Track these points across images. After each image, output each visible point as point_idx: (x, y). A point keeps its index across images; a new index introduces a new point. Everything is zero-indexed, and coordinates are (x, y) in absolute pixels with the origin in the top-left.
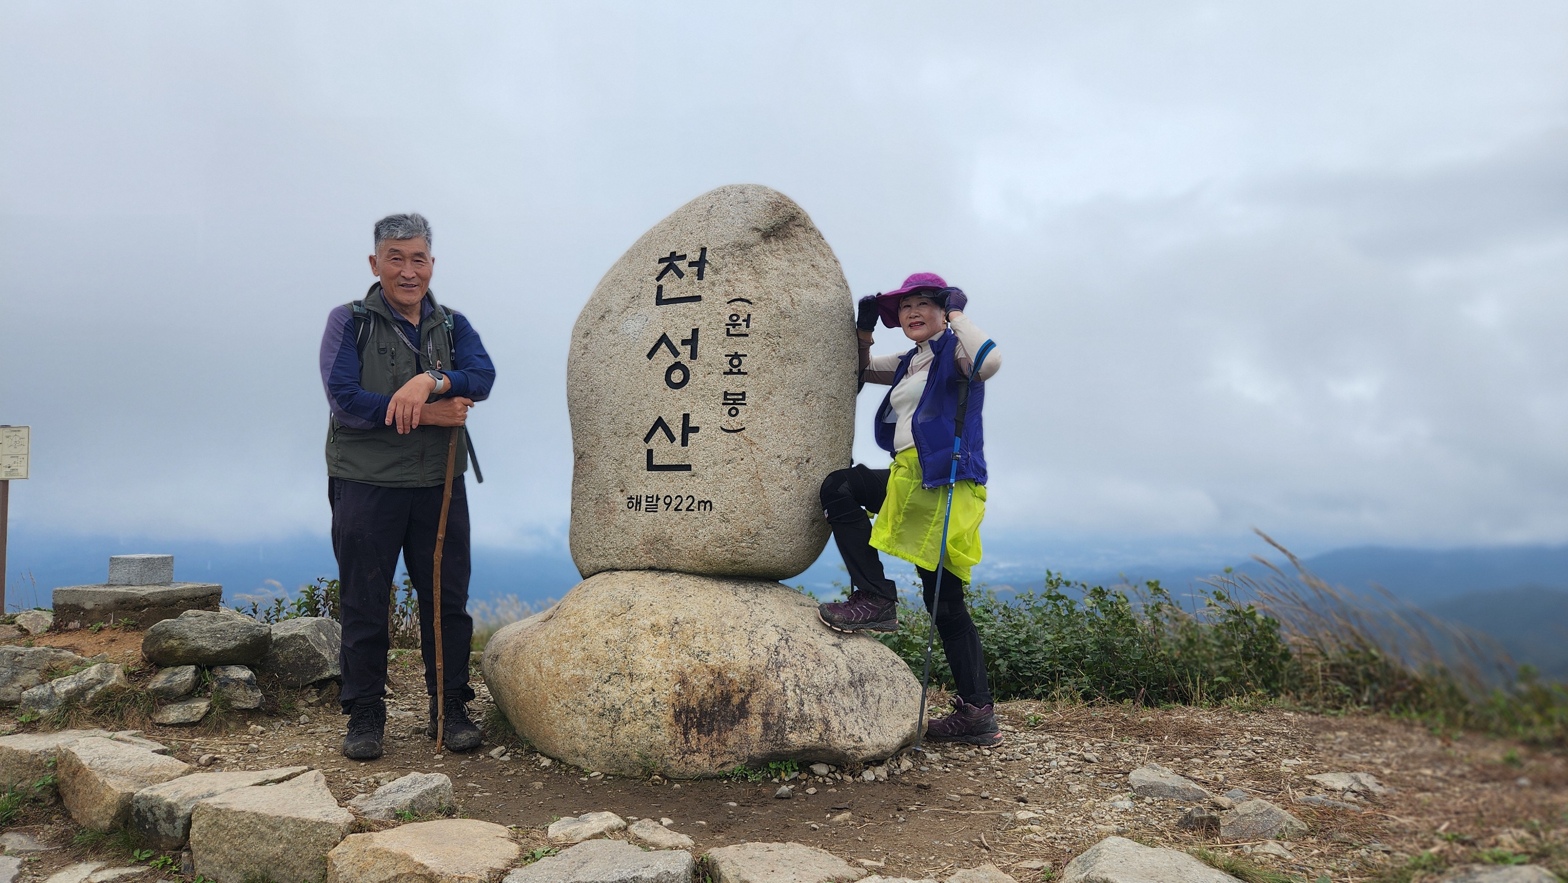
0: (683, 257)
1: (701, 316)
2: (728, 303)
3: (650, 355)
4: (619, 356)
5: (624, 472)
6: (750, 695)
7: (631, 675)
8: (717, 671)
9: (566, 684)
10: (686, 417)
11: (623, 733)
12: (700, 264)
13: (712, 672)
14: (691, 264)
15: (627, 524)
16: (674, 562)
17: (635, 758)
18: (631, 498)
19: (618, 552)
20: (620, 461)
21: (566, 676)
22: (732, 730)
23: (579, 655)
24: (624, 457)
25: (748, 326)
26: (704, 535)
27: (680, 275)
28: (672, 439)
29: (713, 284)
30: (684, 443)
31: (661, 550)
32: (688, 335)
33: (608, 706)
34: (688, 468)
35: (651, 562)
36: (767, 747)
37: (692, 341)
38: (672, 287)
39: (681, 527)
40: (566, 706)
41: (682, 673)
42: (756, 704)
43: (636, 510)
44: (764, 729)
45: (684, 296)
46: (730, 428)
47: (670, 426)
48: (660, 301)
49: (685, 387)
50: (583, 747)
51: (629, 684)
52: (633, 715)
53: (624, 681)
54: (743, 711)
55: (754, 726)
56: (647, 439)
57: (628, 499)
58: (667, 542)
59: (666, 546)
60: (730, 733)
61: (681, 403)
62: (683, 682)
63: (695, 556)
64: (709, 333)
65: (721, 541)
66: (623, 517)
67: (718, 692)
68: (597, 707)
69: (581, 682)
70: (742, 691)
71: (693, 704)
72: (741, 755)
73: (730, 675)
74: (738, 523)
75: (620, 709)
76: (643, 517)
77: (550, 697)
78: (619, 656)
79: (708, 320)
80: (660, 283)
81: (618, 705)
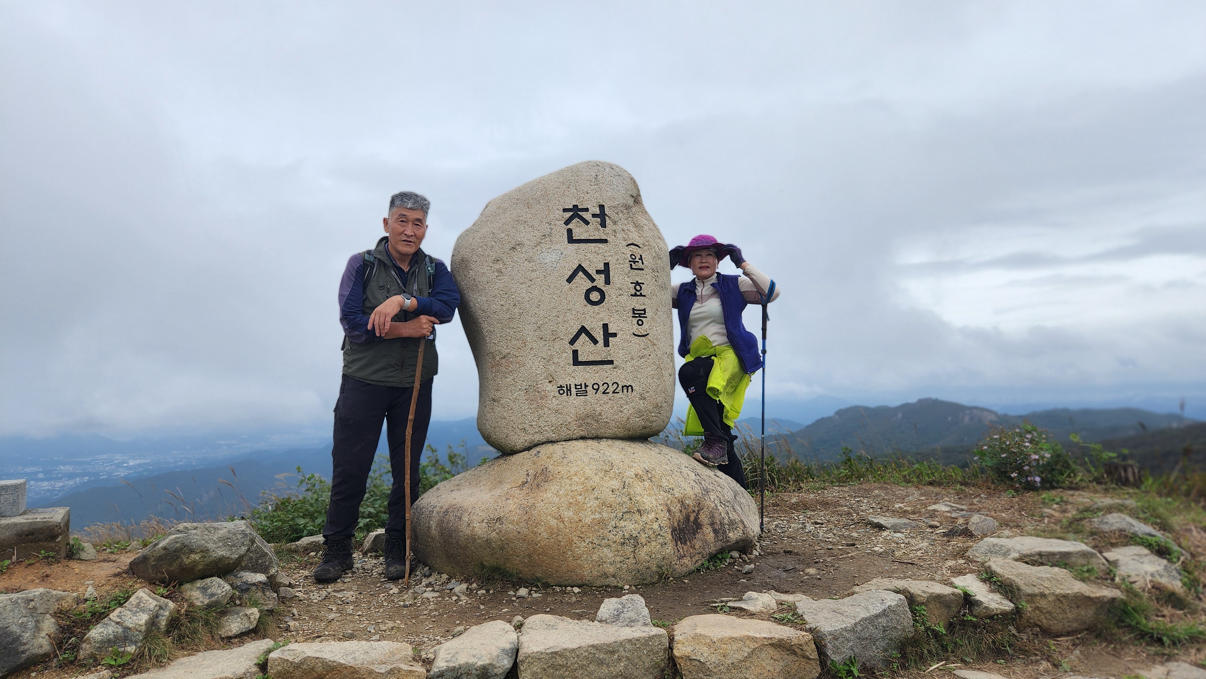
0: (587, 210)
1: (610, 254)
2: (627, 246)
3: (570, 280)
4: (539, 279)
5: (552, 368)
6: (698, 514)
7: (639, 511)
8: (681, 500)
9: (589, 526)
10: (605, 326)
11: (643, 553)
12: (602, 216)
13: (679, 501)
14: (594, 216)
15: (560, 406)
16: (601, 432)
17: (654, 568)
18: (561, 386)
19: (553, 428)
20: (549, 360)
21: (588, 520)
22: (695, 538)
23: (594, 503)
24: (551, 357)
25: (643, 264)
26: (628, 410)
27: (587, 223)
28: (595, 342)
29: (615, 231)
30: (607, 344)
31: (591, 424)
32: (601, 267)
33: (627, 536)
34: (611, 362)
35: (583, 433)
36: (719, 545)
37: (606, 271)
38: (580, 231)
39: (608, 406)
40: (592, 543)
41: (667, 505)
42: (704, 518)
43: (567, 395)
44: (715, 533)
45: (592, 238)
46: (640, 334)
47: (591, 333)
48: (571, 240)
49: (602, 304)
50: (612, 570)
51: (639, 518)
52: (648, 539)
53: (634, 516)
54: (698, 526)
55: (708, 533)
56: (572, 342)
57: (558, 387)
58: (596, 417)
59: (595, 420)
60: (695, 541)
61: (600, 316)
62: (669, 511)
63: (620, 425)
64: (618, 266)
65: (640, 413)
66: (555, 402)
67: (684, 514)
68: (618, 538)
69: (602, 523)
70: (694, 511)
71: (676, 524)
72: (705, 553)
73: (687, 502)
74: (652, 400)
75: (637, 536)
76: (574, 402)
77: (575, 539)
78: (626, 499)
79: (616, 257)
80: (569, 226)
81: (635, 533)
